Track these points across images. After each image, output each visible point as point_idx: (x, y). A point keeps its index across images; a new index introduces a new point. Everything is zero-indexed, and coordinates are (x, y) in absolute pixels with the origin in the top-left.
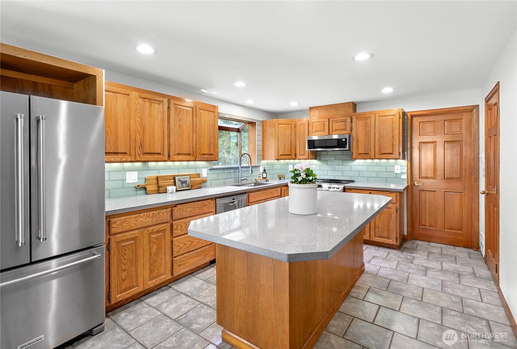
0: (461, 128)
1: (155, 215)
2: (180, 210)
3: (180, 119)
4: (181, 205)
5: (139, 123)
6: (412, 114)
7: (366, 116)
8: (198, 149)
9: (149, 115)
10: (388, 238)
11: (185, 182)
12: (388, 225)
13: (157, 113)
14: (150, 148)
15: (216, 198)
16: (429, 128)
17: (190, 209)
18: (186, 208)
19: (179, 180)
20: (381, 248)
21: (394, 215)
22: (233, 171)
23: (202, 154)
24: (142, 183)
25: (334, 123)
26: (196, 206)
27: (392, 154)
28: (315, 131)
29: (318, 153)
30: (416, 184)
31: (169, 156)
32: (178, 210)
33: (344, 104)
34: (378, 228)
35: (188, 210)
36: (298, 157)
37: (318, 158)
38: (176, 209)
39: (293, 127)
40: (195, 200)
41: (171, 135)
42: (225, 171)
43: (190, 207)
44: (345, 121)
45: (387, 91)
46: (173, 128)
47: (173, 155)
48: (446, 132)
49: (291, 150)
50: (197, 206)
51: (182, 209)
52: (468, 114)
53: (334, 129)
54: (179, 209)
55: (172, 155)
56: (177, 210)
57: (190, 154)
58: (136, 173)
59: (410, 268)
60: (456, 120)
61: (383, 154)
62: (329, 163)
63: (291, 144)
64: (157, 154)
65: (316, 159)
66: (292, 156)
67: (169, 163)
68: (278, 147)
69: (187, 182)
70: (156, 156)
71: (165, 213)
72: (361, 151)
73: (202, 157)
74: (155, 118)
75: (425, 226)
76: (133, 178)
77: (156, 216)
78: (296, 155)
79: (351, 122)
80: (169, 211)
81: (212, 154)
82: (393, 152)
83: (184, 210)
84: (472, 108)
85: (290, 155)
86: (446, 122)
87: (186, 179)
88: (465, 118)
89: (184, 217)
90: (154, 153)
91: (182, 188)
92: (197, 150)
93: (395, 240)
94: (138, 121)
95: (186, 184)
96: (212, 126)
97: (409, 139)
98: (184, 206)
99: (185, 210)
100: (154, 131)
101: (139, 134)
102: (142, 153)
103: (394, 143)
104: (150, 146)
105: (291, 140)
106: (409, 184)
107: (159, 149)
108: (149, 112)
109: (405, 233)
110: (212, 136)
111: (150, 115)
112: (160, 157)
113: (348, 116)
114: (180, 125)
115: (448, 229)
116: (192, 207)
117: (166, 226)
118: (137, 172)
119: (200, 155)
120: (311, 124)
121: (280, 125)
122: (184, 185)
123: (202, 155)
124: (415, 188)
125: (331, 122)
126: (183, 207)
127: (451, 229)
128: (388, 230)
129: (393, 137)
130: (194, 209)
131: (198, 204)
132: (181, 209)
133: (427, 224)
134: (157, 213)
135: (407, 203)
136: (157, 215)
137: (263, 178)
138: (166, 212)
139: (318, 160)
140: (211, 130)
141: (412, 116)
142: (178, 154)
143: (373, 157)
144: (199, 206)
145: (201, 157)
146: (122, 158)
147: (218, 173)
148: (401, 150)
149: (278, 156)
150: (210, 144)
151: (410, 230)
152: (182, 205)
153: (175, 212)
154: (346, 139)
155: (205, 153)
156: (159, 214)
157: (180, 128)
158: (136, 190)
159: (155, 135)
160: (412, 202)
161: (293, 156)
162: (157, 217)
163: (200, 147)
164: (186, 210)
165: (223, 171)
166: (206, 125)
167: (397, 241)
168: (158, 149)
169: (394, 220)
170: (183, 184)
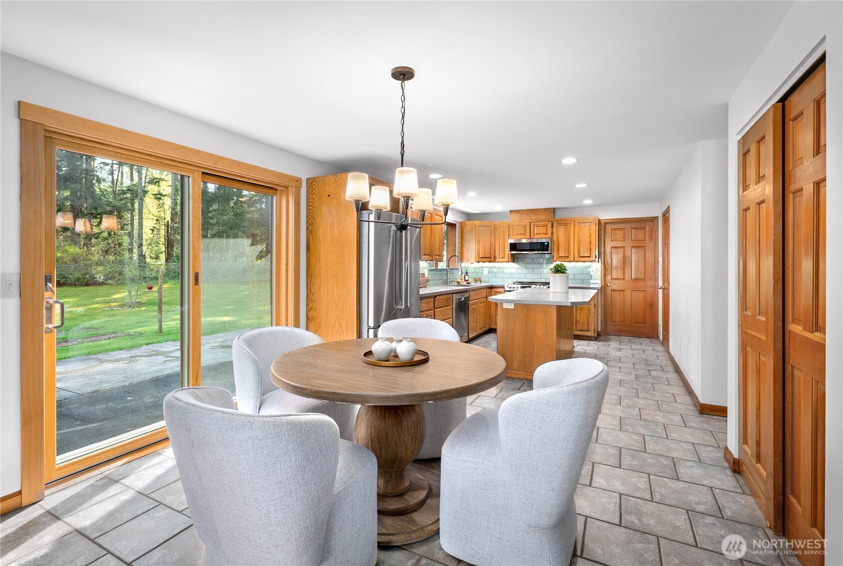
0: (645, 235)
6: (605, 221)
7: (566, 222)
10: (588, 331)
12: (588, 319)
15: (453, 293)
16: (620, 234)
20: (580, 341)
21: (593, 310)
22: (443, 272)
25: (535, 227)
27: (590, 257)
28: (516, 234)
29: (515, 256)
30: (608, 285)
33: (545, 210)
34: (579, 322)
36: (497, 260)
37: (516, 260)
39: (493, 229)
42: (438, 273)
44: (546, 226)
45: (588, 202)
48: (633, 239)
49: (490, 252)
52: (650, 223)
53: (535, 233)
59: (608, 349)
60: (641, 228)
61: (582, 257)
62: (527, 266)
63: (491, 246)
65: (514, 262)
66: (491, 258)
68: (479, 249)
72: (562, 254)
75: (616, 322)
78: (495, 258)
79: (552, 227)
82: (590, 255)
84: (653, 218)
86: (633, 230)
88: (648, 226)
93: (593, 332)
97: (603, 243)
103: (591, 248)
105: (491, 242)
106: (603, 285)
109: (600, 330)
113: (549, 221)
115: (634, 323)
120: (511, 228)
121: (480, 228)
124: (608, 288)
125: (532, 226)
127: (637, 323)
128: (588, 324)
129: (590, 242)
133: (618, 320)
135: (601, 301)
137: (465, 280)
139: (516, 263)
141: (605, 224)
143: (572, 260)
147: (434, 274)
148: (597, 254)
149: (479, 259)
151: (603, 326)
154: (548, 243)
160: (605, 301)
161: (493, 259)
167: (595, 333)
169: (593, 314)
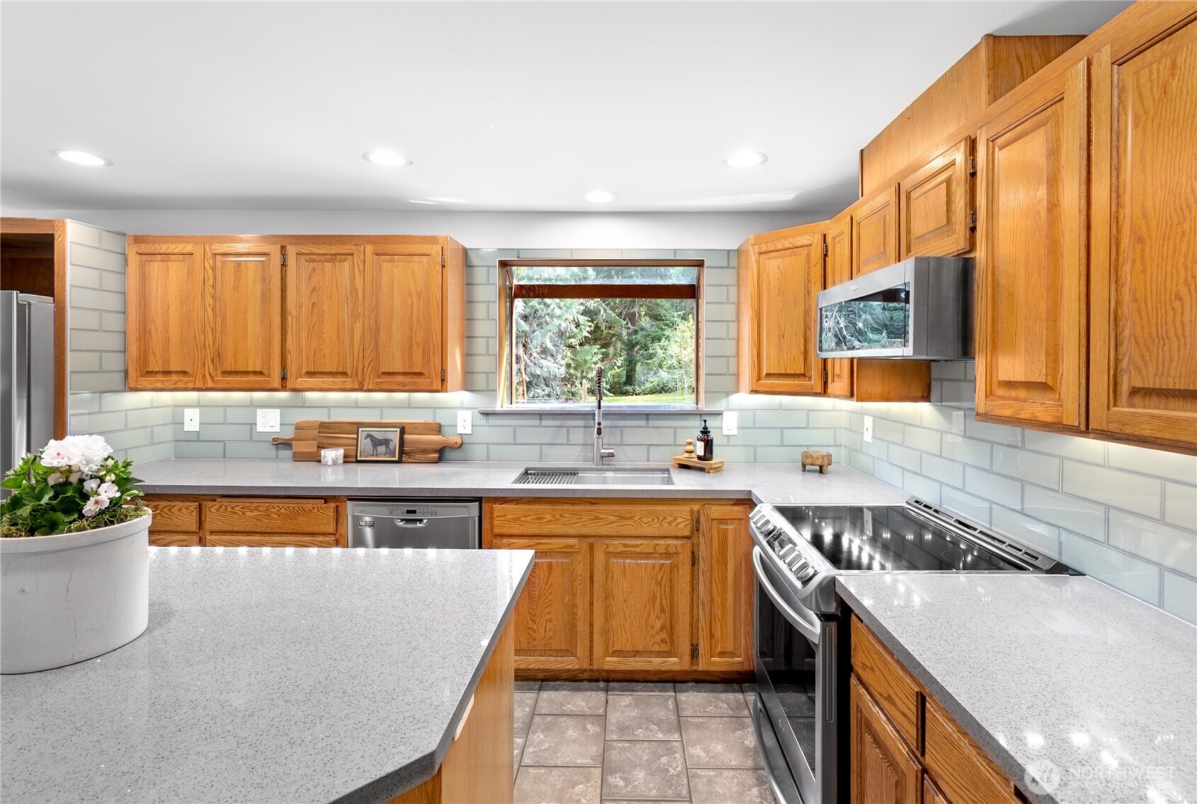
1: (161, 511)
2: (226, 509)
3: (314, 288)
4: (229, 500)
5: (213, 310)
8: (370, 359)
9: (234, 288)
11: (386, 442)
13: (254, 283)
14: (236, 362)
15: (347, 499)
17: (256, 513)
18: (243, 508)
19: (369, 436)
22: (581, 423)
23: (383, 373)
24: (289, 434)
26: (274, 510)
31: (284, 378)
32: (221, 510)
35: (249, 514)
36: (830, 386)
38: (215, 507)
39: (816, 255)
40: (259, 493)
41: (290, 329)
42: (545, 423)
43: (256, 509)
46: (294, 313)
47: (294, 376)
49: (806, 353)
50: (278, 509)
51: (233, 508)
54: (223, 508)
55: (291, 376)
56: (217, 510)
57: (344, 374)
58: (276, 413)
63: (807, 329)
64: (255, 373)
66: (810, 379)
67: (360, 396)
68: (757, 342)
69: (391, 442)
70: (252, 378)
71: (184, 511)
73: (381, 382)
74: (249, 293)
76: (270, 422)
77: (163, 513)
78: (825, 377)
80: (194, 508)
81: (421, 374)
83: (237, 513)
85: (804, 375)
87: (388, 436)
89: (235, 529)
90: (246, 373)
91: (373, 456)
92: (366, 364)
94: (210, 305)
95: (387, 446)
96: (419, 295)
98: (239, 504)
99: (240, 513)
100: (247, 324)
101: (211, 332)
102: (219, 372)
104: (235, 355)
105: (806, 312)
107: (259, 361)
108: (234, 282)
110: (418, 322)
111: (236, 288)
112: (258, 381)
114: (314, 303)
116: (261, 509)
117: (186, 540)
118: (279, 410)
119: (379, 377)
122: (382, 449)
123: (382, 376)
126: (233, 505)
130: (268, 516)
131: (281, 506)
132: (229, 509)
134: (165, 507)
136: (165, 510)
137: (698, 457)
138: (187, 508)
140: (415, 304)
142: (311, 374)
144: (283, 510)
145: (381, 380)
146: (177, 382)
147: (515, 427)
149: (759, 379)
150: (411, 345)
152: (233, 500)
153: (210, 511)
155: (391, 371)
156: (170, 510)
157: (312, 311)
158: (277, 449)
159: (249, 332)
161: (816, 382)
162: (165, 516)
163: (378, 355)
164: (244, 513)
165: (537, 422)
166: (395, 294)
168: (254, 364)
170: (378, 448)
